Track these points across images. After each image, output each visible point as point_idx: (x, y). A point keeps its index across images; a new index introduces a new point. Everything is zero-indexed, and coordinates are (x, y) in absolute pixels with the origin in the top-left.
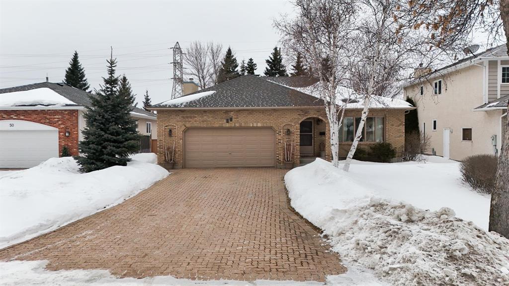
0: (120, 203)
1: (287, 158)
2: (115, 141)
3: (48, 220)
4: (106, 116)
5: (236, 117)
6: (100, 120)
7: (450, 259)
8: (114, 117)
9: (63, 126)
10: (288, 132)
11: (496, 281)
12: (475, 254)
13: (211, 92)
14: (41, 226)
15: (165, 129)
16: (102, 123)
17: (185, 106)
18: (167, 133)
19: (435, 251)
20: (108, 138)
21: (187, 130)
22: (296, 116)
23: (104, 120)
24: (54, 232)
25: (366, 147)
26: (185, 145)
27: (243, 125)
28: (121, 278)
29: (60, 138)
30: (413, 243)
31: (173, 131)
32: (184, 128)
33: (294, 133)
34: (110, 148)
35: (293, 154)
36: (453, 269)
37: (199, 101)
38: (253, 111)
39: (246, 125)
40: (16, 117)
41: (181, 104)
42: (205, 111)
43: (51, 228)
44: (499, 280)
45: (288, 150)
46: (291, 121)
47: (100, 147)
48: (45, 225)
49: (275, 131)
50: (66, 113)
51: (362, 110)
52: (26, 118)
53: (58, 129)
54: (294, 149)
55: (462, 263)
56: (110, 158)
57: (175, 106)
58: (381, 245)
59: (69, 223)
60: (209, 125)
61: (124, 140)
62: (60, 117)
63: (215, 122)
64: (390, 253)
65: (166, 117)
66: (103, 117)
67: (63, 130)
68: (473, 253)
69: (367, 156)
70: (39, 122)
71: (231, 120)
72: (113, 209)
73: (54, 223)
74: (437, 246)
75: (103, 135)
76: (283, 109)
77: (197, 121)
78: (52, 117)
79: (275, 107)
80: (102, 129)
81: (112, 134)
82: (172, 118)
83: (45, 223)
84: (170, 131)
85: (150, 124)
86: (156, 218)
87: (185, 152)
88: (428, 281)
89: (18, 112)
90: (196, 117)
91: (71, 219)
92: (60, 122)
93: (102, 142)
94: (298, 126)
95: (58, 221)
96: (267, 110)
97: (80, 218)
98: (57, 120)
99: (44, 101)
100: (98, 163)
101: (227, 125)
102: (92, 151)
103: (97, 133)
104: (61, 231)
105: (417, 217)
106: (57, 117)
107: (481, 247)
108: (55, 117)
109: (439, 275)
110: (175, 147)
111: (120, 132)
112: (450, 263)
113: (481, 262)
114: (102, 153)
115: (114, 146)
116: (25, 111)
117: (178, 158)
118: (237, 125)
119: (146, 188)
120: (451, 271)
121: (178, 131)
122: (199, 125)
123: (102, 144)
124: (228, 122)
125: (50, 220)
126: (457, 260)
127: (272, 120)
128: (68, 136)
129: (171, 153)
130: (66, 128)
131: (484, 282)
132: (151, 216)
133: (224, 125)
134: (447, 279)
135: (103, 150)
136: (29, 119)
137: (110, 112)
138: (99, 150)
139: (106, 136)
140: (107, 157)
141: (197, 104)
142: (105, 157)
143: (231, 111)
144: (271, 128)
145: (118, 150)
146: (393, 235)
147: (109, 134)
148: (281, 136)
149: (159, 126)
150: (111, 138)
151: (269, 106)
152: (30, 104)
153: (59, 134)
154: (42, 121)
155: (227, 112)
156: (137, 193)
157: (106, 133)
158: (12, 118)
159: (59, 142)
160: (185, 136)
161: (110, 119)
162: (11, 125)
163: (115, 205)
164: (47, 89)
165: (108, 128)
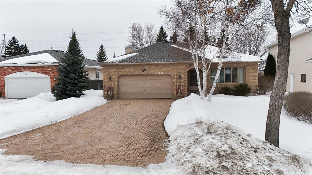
0: (67, 119)
1: (179, 93)
2: (74, 83)
3: (19, 128)
4: (68, 69)
5: (148, 68)
6: (65, 71)
7: (218, 156)
8: (73, 70)
9: (53, 75)
10: (180, 77)
11: (242, 171)
12: (234, 154)
13: (136, 54)
14: (14, 131)
15: (107, 76)
16: (66, 73)
17: (118, 62)
18: (108, 79)
19: (211, 151)
20: (69, 81)
21: (120, 77)
22: (184, 67)
23: (67, 71)
24: (21, 134)
25: (232, 86)
26: (119, 86)
27: (152, 73)
28: (36, 161)
29: (51, 82)
30: (201, 146)
31: (112, 77)
32: (118, 75)
33: (183, 78)
34: (70, 87)
35: (182, 91)
36: (217, 163)
37: (127, 59)
38: (158, 64)
39: (154, 73)
40: (28, 70)
41: (116, 61)
42: (130, 65)
43: (21, 132)
44: (244, 171)
45: (180, 88)
46: (181, 71)
47: (65, 87)
48: (17, 130)
49: (172, 77)
50: (54, 67)
51: (218, 63)
52: (33, 71)
53: (50, 77)
54: (183, 87)
55: (224, 159)
56: (70, 93)
57: (112, 62)
58: (188, 147)
59: (32, 129)
60: (133, 74)
61: (78, 82)
62: (51, 70)
63: (136, 72)
64: (190, 152)
65: (108, 69)
66: (67, 69)
67: (52, 77)
68: (233, 154)
69: (232, 92)
70: (40, 72)
71: (145, 70)
72: (61, 122)
73: (23, 129)
74: (213, 148)
75: (66, 80)
76: (176, 63)
77: (125, 71)
78: (47, 70)
79: (171, 62)
80: (66, 77)
81: (71, 79)
82: (111, 70)
83: (17, 129)
84: (110, 77)
85: (99, 72)
86: (81, 128)
87: (119, 89)
88: (199, 169)
89: (29, 67)
90: (125, 69)
91: (34, 127)
92: (51, 73)
93: (66, 84)
94: (186, 73)
95: (25, 128)
96: (166, 64)
97: (39, 127)
98: (49, 71)
99: (42, 60)
100: (63, 96)
101: (143, 73)
102: (61, 89)
103: (63, 79)
104: (26, 133)
105: (213, 131)
106: (50, 70)
107: (240, 150)
108: (49, 70)
109: (207, 166)
110: (113, 87)
111: (76, 78)
112: (216, 159)
113: (237, 159)
114: (66, 90)
115: (72, 86)
116: (33, 66)
117: (115, 93)
118: (149, 73)
119: (88, 110)
120: (215, 164)
121: (115, 78)
122: (127, 74)
123: (66, 85)
124: (143, 71)
125: (20, 128)
126: (222, 157)
127: (169, 70)
128: (55, 81)
129: (110, 90)
130: (54, 76)
131: (233, 172)
132: (79, 126)
133: (141, 74)
134: (211, 168)
135: (67, 88)
136: (35, 71)
137: (70, 67)
138: (64, 88)
139: (68, 80)
140: (68, 92)
141: (125, 61)
142: (67, 92)
143: (145, 65)
144: (169, 75)
145: (75, 88)
146: (196, 141)
147: (70, 79)
148: (175, 80)
149: (104, 74)
150: (71, 82)
151: (168, 61)
152: (35, 62)
153: (51, 79)
154: (42, 72)
155: (143, 65)
156: (80, 113)
157: (68, 79)
158: (26, 71)
159: (51, 84)
160: (119, 80)
161: (71, 71)
162: (26, 75)
163: (63, 120)
164: (47, 54)
165: (69, 76)
